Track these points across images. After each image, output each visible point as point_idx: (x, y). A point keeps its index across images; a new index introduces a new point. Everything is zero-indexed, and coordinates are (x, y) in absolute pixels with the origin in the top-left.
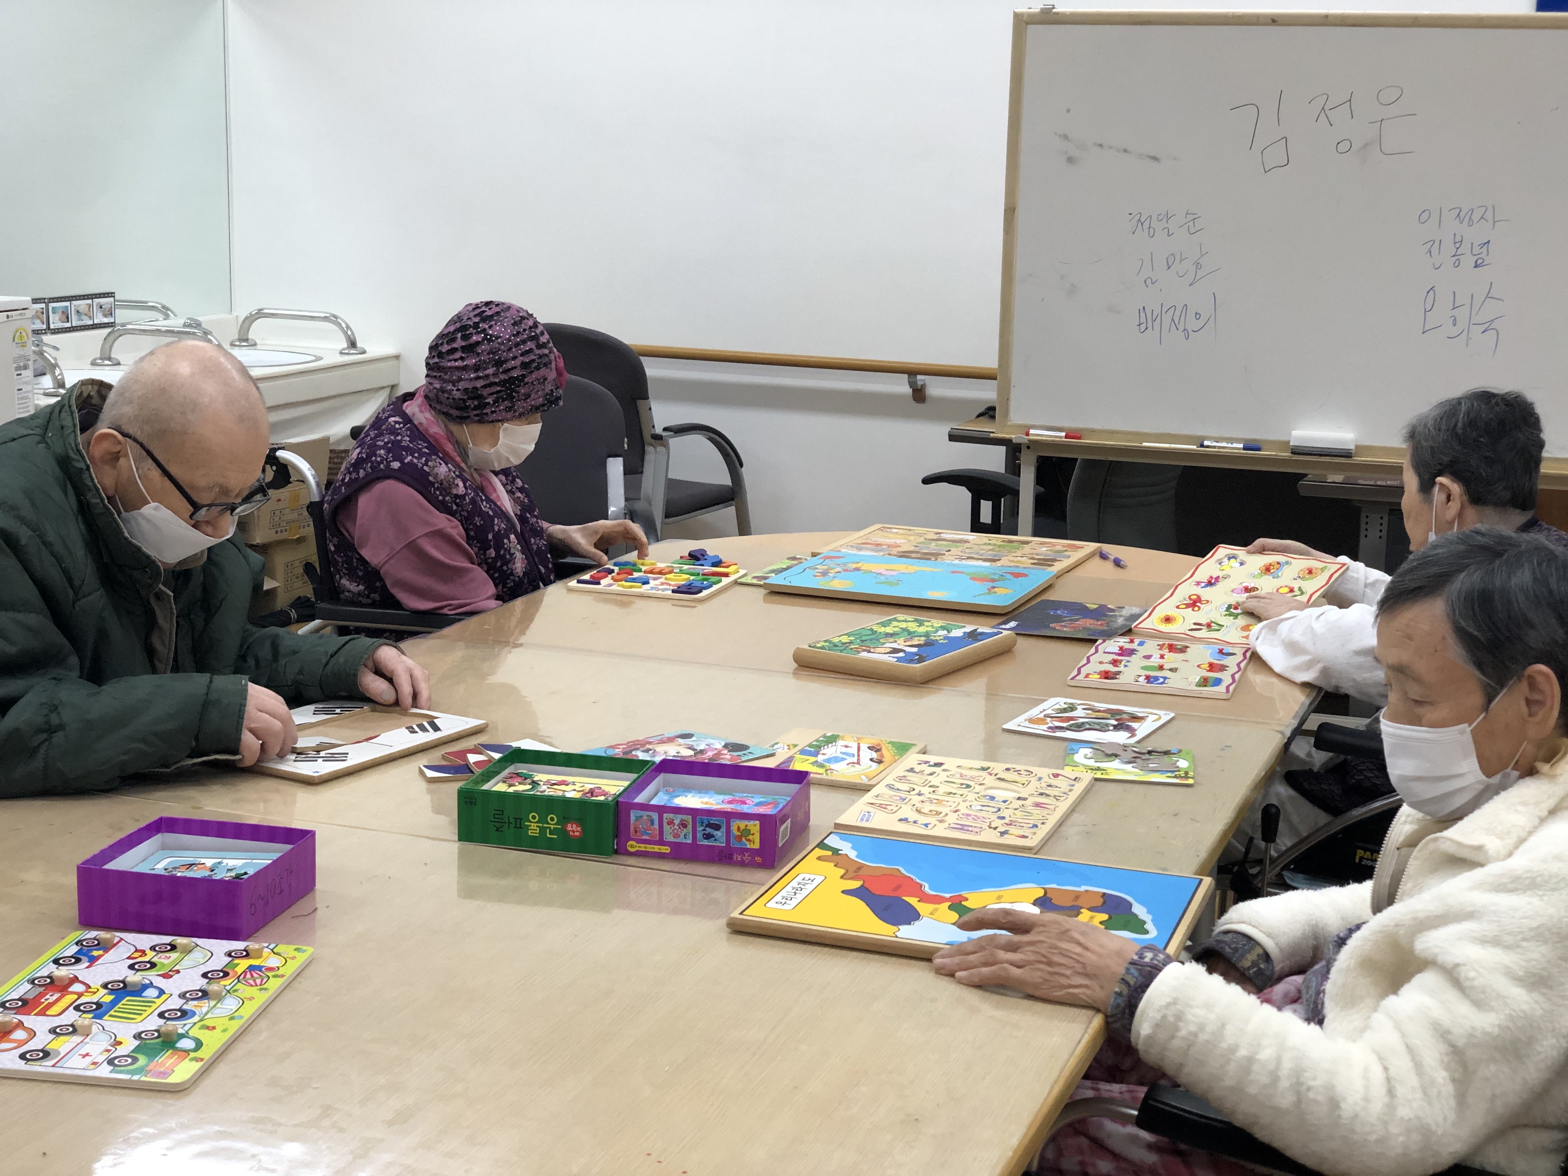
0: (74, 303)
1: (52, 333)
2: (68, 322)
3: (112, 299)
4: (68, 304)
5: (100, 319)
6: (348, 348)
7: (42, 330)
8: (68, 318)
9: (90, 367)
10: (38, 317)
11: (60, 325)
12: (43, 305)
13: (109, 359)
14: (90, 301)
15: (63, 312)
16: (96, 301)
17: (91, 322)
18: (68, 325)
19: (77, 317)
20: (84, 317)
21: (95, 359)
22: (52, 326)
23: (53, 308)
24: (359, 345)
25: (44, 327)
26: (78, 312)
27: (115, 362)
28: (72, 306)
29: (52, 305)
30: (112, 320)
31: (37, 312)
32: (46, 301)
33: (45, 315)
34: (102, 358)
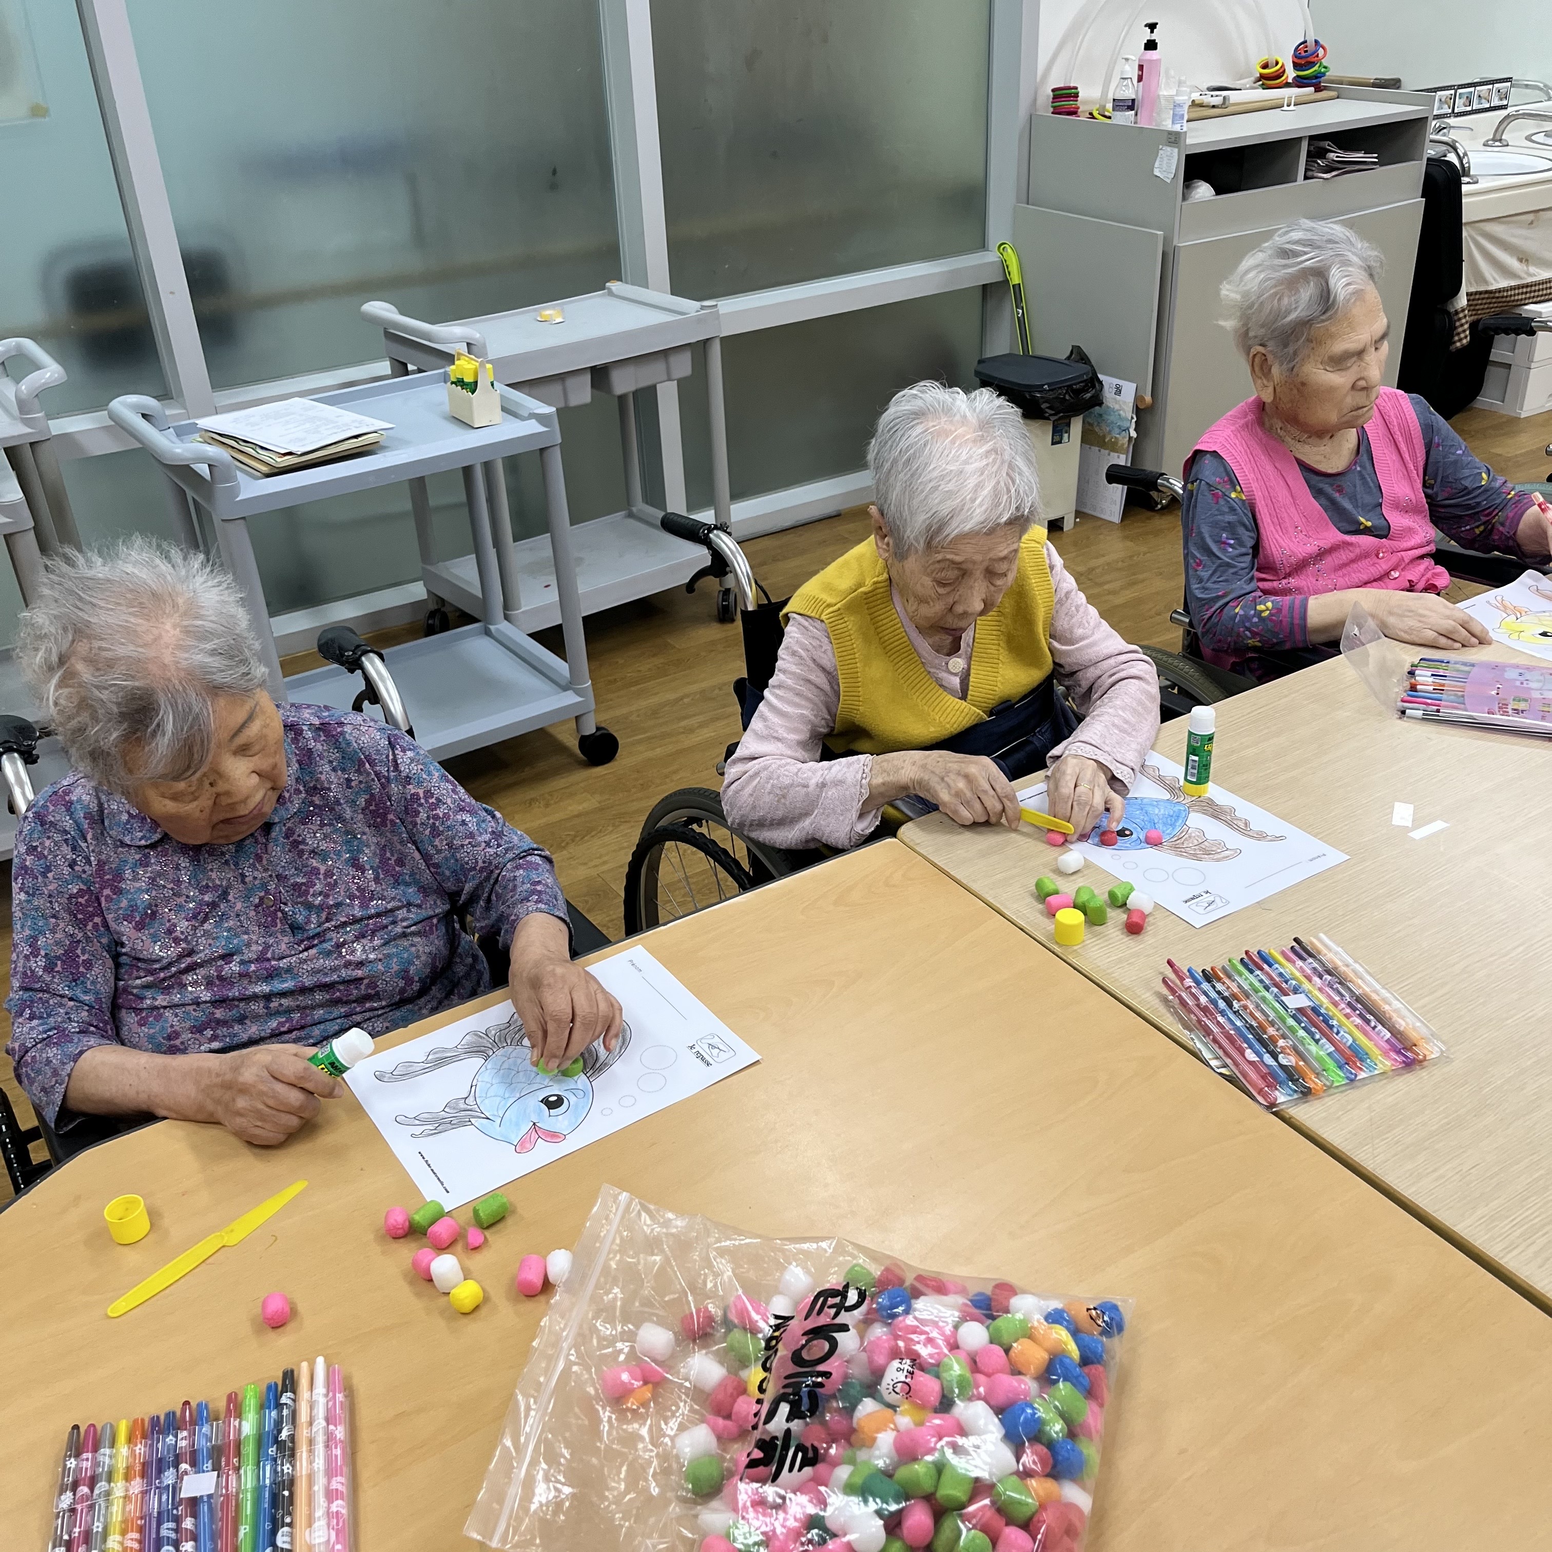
0: (1478, 88)
1: (1455, 117)
2: (1470, 105)
3: (1509, 84)
4: (1472, 89)
5: (1496, 102)
7: (1447, 114)
8: (1470, 102)
9: (1482, 148)
10: (1446, 102)
11: (1463, 109)
12: (1452, 92)
13: (1500, 140)
14: (1490, 87)
15: (1467, 97)
16: (1496, 85)
17: (1487, 105)
18: (1469, 109)
19: (1477, 101)
20: (1483, 101)
21: (1488, 141)
22: (1456, 111)
23: (1460, 94)
25: (1450, 111)
26: (1479, 96)
27: (1503, 144)
28: (1476, 91)
29: (1460, 91)
30: (1505, 102)
31: (1447, 97)
32: (1456, 87)
33: (1452, 101)
34: (1494, 140)
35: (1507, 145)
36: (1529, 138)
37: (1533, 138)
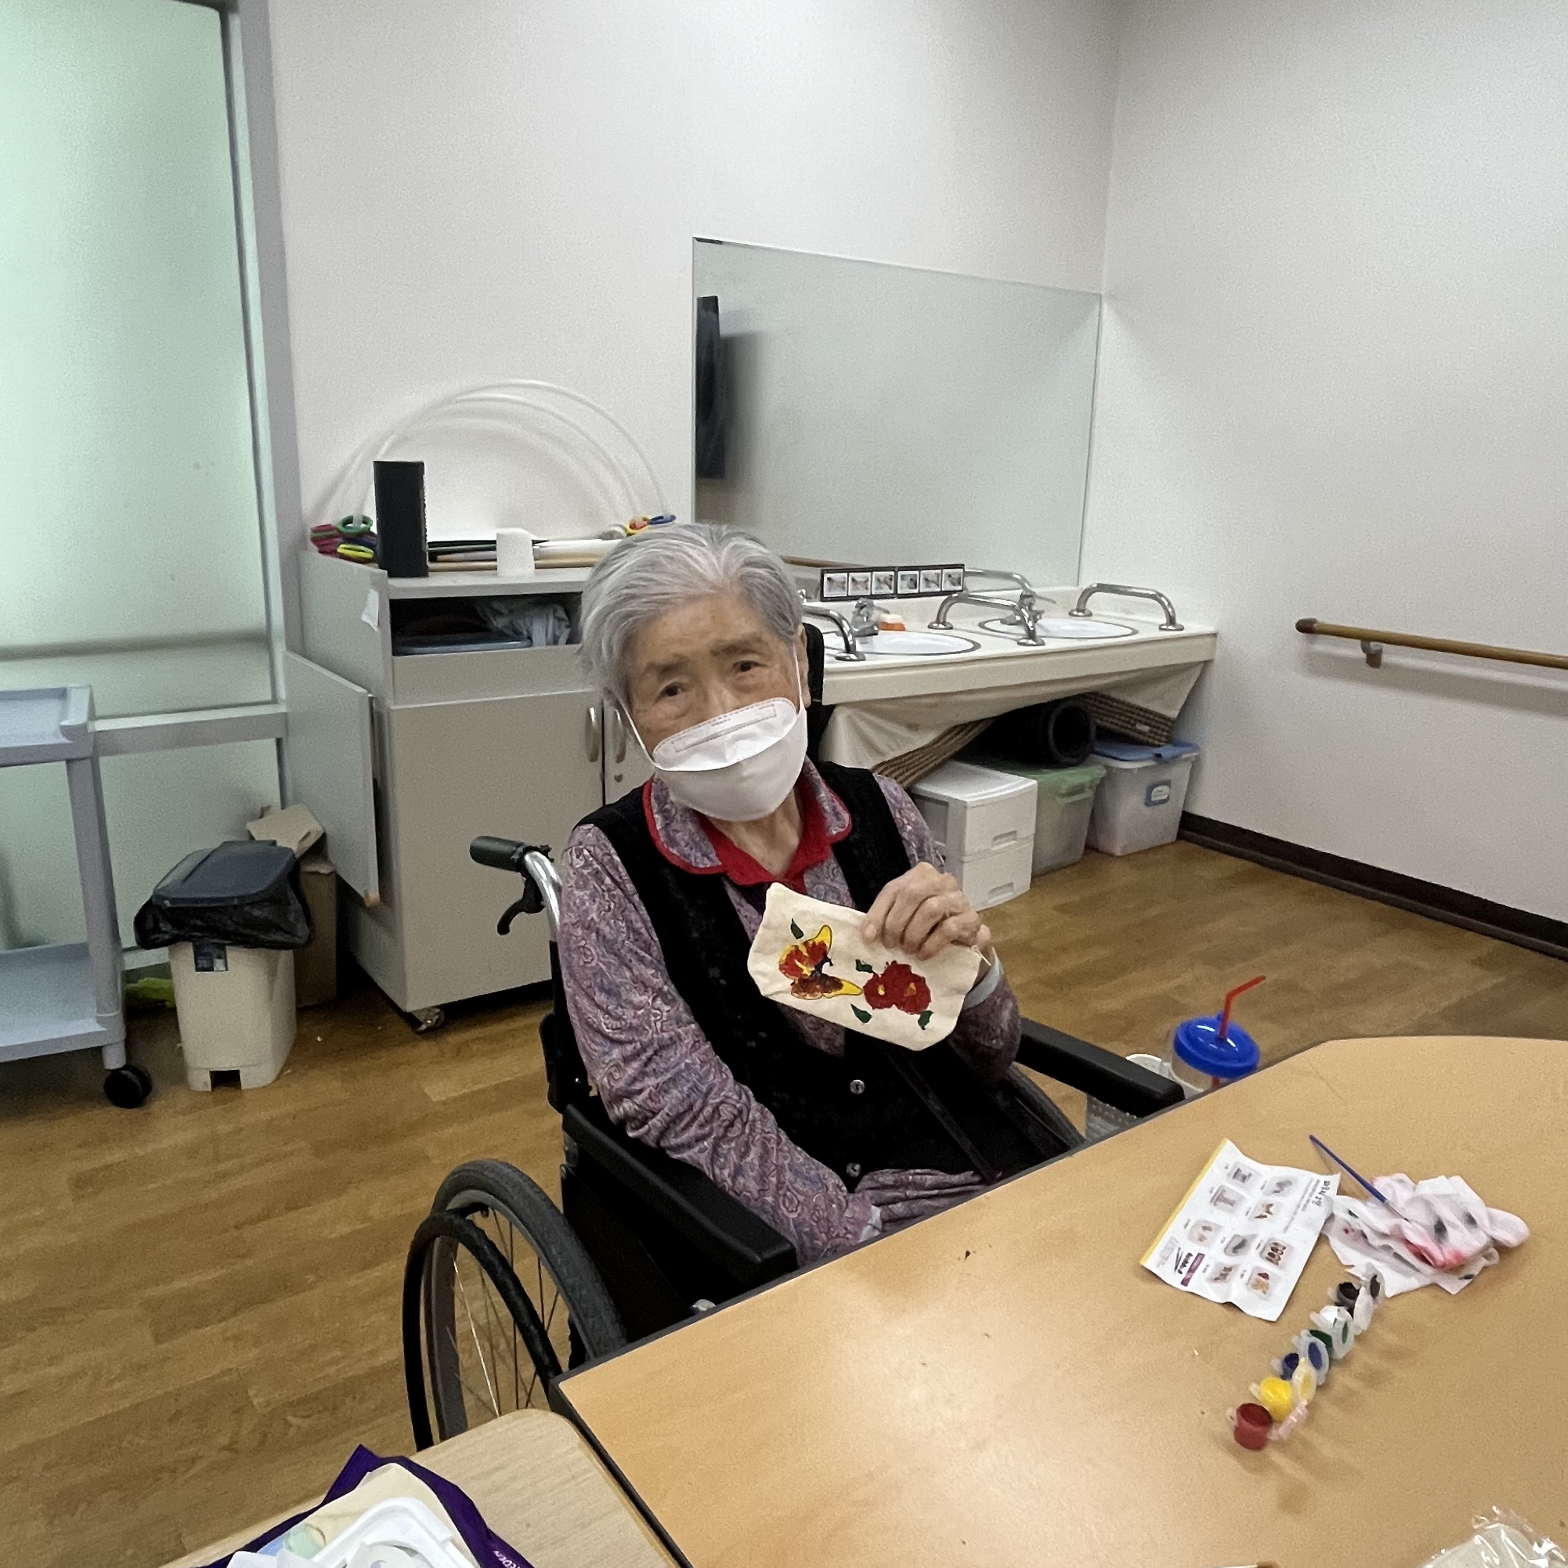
0: (923, 572)
1: (899, 598)
3: (961, 570)
4: (917, 572)
5: (947, 586)
6: (1167, 624)
7: (889, 595)
8: (916, 585)
9: (927, 630)
10: (886, 583)
11: (908, 591)
12: (892, 573)
13: (944, 623)
14: (939, 571)
15: (911, 580)
16: (946, 571)
17: (939, 590)
18: (916, 591)
19: (925, 585)
20: (933, 585)
21: (931, 623)
22: (899, 592)
23: (901, 575)
24: (1178, 621)
25: (892, 592)
26: (926, 580)
27: (948, 626)
28: (921, 575)
30: (958, 588)
31: (886, 578)
32: (896, 569)
33: (893, 582)
34: (938, 622)
35: (951, 628)
36: (981, 625)
37: (986, 625)
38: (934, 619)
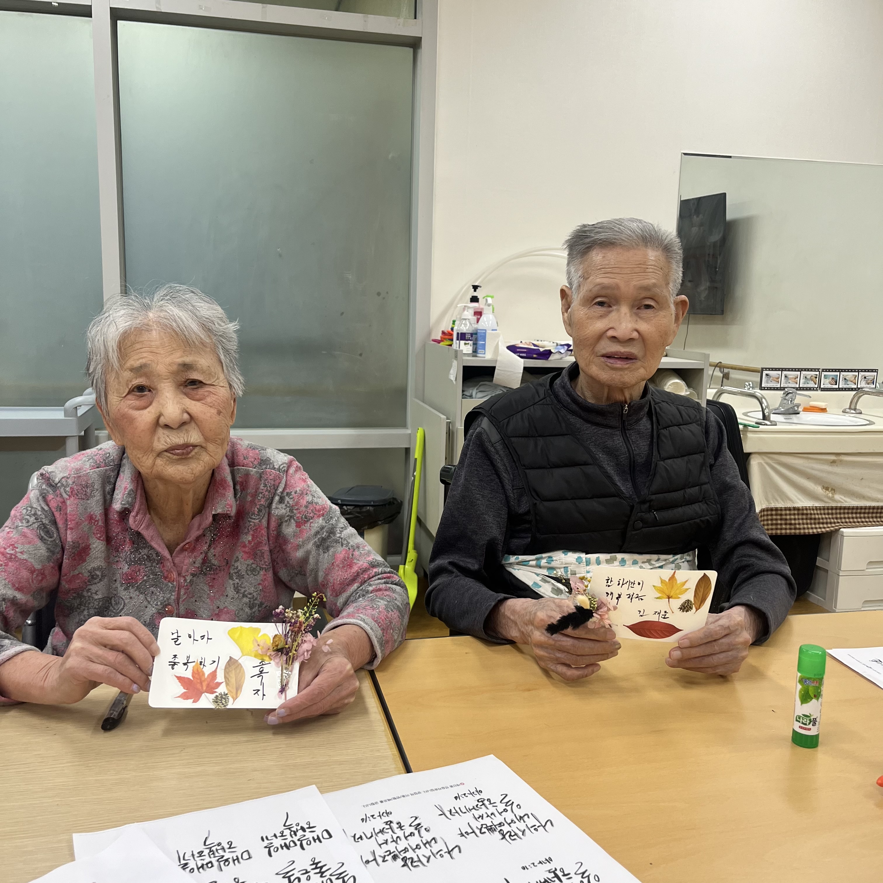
0: (843, 373)
1: (822, 391)
2: (836, 384)
3: (875, 374)
4: (838, 373)
5: (863, 385)
7: (813, 388)
8: (836, 382)
9: (842, 413)
10: (812, 380)
11: (829, 386)
12: (818, 373)
13: (855, 409)
14: (856, 374)
15: (833, 378)
16: (862, 373)
17: (855, 387)
18: (837, 386)
19: (844, 383)
20: (849, 383)
21: (846, 409)
22: (822, 386)
23: (825, 375)
25: (816, 386)
26: (845, 379)
27: (858, 412)
28: (841, 375)
29: (824, 373)
30: (873, 386)
31: (812, 376)
32: (820, 370)
33: (817, 379)
34: (851, 408)
35: (861, 413)
38: (848, 407)
